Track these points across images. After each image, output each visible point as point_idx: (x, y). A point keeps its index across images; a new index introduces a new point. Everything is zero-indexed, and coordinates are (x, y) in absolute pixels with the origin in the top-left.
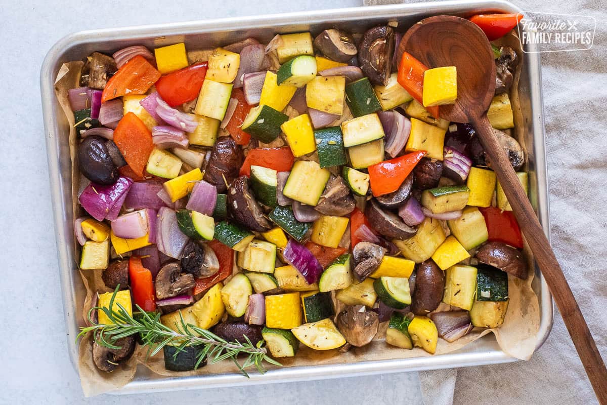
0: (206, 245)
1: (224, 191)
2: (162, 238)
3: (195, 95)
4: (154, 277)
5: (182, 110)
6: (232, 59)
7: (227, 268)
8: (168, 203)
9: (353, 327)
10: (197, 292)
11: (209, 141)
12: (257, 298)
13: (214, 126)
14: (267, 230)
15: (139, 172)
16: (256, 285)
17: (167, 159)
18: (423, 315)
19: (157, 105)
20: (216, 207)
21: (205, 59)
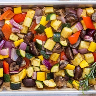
0: (23, 59)
1: (29, 45)
2: (12, 56)
3: (23, 20)
4: (9, 65)
5: (20, 24)
6: (33, 12)
7: (28, 65)
8: (14, 47)
9: (58, 82)
10: (20, 70)
11: (26, 32)
12: (35, 73)
13: (27, 28)
14: (39, 56)
15: (8, 39)
16: (35, 69)
17: (15, 36)
18: (76, 80)
19: (13, 22)
20: (26, 49)
21: (26, 12)
